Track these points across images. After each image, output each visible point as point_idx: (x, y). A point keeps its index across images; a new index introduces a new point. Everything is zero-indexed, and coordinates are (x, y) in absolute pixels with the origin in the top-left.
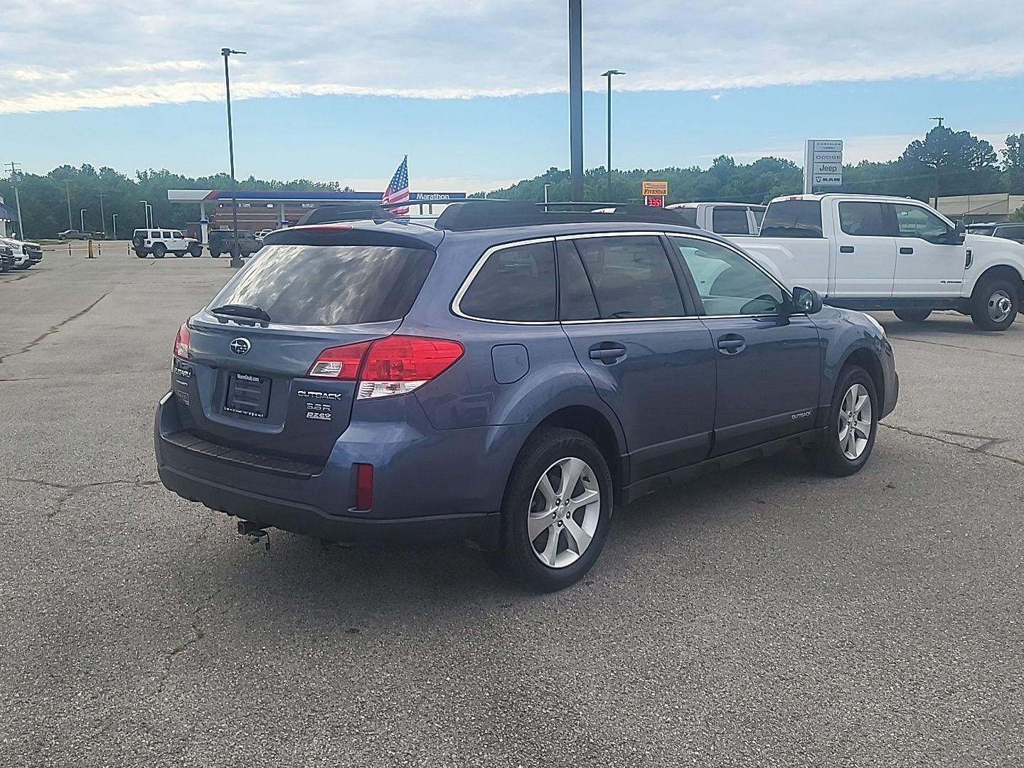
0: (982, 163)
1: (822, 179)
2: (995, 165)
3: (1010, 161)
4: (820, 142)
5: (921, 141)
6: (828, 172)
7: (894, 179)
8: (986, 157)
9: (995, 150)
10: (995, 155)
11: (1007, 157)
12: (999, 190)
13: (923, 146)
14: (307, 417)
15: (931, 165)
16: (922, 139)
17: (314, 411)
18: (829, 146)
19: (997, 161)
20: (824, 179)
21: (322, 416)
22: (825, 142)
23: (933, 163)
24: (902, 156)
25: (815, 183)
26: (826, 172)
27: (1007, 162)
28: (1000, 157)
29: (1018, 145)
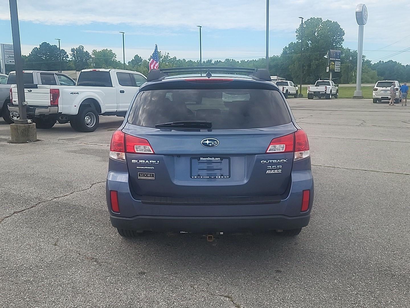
0: (63, 58)
1: (9, 62)
2: (68, 59)
3: (73, 58)
4: (6, 45)
5: (38, 48)
6: (12, 58)
7: (28, 63)
8: (64, 56)
9: (68, 54)
10: (68, 55)
11: (72, 56)
12: (71, 69)
13: (39, 50)
14: (267, 173)
15: (43, 58)
16: (38, 47)
17: (271, 170)
18: (11, 47)
19: (69, 58)
20: (10, 62)
21: (276, 171)
22: (9, 45)
23: (44, 57)
24: (31, 53)
25: (6, 63)
26: (11, 58)
27: (72, 58)
28: (69, 56)
29: (75, 52)
